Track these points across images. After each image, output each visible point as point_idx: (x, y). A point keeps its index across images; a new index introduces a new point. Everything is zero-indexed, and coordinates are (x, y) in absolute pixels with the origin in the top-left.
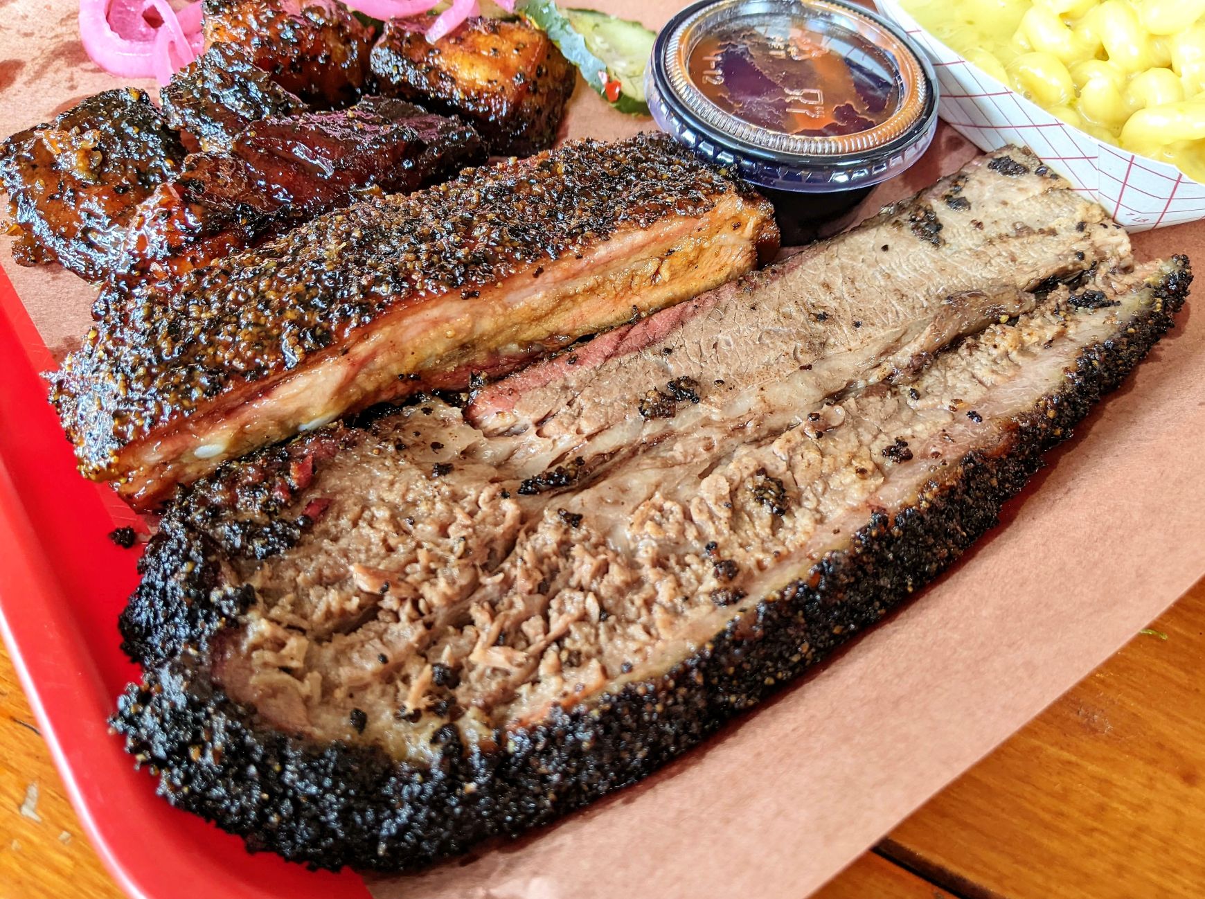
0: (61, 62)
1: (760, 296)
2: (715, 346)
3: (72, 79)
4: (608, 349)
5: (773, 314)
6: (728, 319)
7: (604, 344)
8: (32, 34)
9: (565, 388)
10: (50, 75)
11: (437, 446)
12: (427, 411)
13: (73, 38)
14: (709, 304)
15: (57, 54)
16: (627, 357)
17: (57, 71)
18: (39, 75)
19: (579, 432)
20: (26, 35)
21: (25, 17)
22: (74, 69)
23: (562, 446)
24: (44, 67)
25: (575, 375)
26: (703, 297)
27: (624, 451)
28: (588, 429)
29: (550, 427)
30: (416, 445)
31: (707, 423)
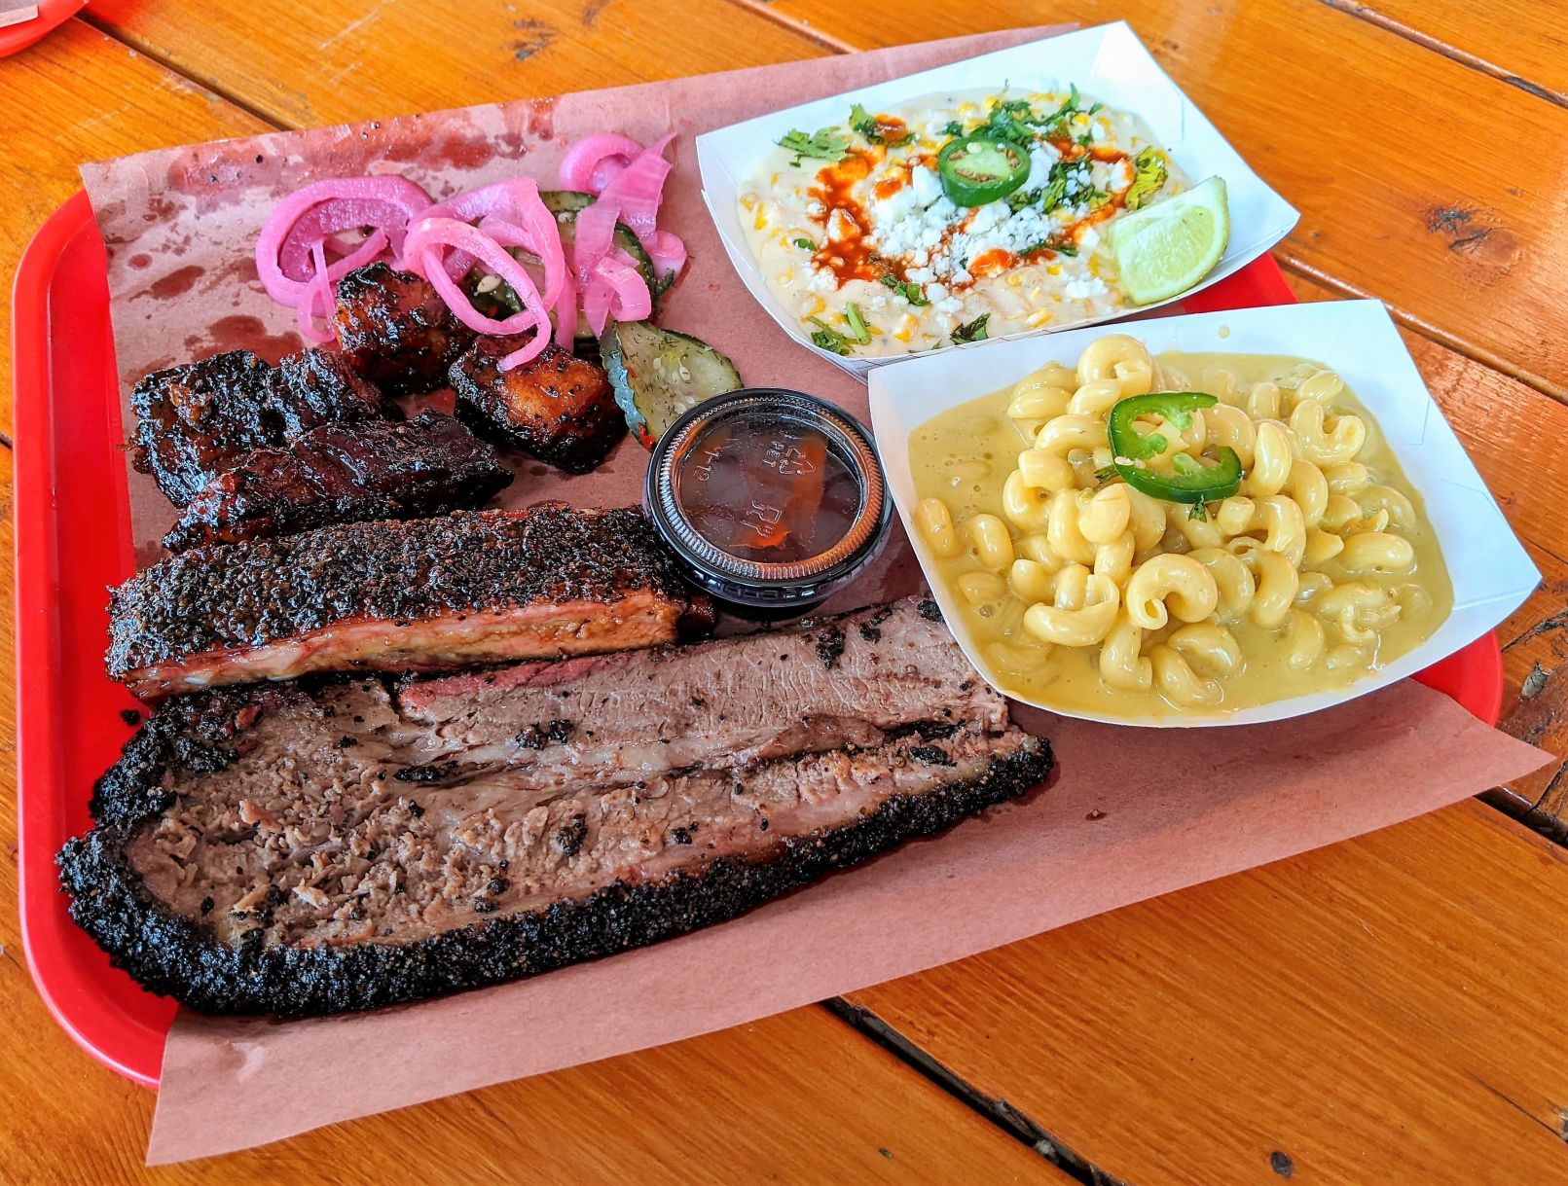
0: (234, 277)
1: (662, 669)
2: (604, 701)
3: (238, 295)
4: (522, 679)
5: (662, 688)
6: (626, 681)
7: (520, 673)
8: (220, 243)
9: (474, 701)
10: (222, 287)
11: (359, 719)
12: (367, 689)
13: (251, 255)
14: (620, 663)
15: (234, 268)
16: (531, 691)
17: (229, 284)
18: (213, 285)
19: (465, 741)
20: (216, 243)
21: (220, 227)
22: (243, 285)
23: (449, 747)
24: (220, 278)
25: (485, 692)
26: (618, 655)
27: (494, 766)
28: (472, 740)
29: (446, 731)
30: (344, 714)
31: (566, 763)
